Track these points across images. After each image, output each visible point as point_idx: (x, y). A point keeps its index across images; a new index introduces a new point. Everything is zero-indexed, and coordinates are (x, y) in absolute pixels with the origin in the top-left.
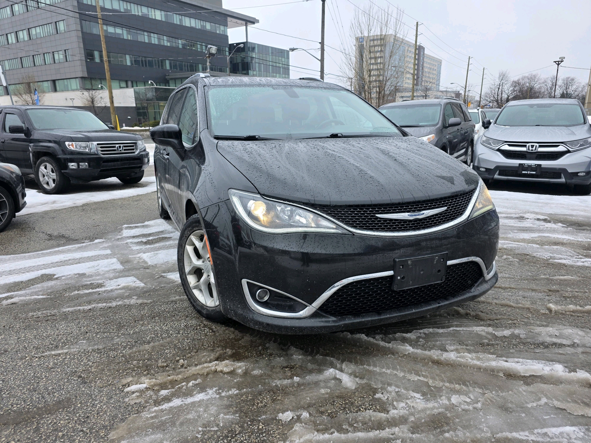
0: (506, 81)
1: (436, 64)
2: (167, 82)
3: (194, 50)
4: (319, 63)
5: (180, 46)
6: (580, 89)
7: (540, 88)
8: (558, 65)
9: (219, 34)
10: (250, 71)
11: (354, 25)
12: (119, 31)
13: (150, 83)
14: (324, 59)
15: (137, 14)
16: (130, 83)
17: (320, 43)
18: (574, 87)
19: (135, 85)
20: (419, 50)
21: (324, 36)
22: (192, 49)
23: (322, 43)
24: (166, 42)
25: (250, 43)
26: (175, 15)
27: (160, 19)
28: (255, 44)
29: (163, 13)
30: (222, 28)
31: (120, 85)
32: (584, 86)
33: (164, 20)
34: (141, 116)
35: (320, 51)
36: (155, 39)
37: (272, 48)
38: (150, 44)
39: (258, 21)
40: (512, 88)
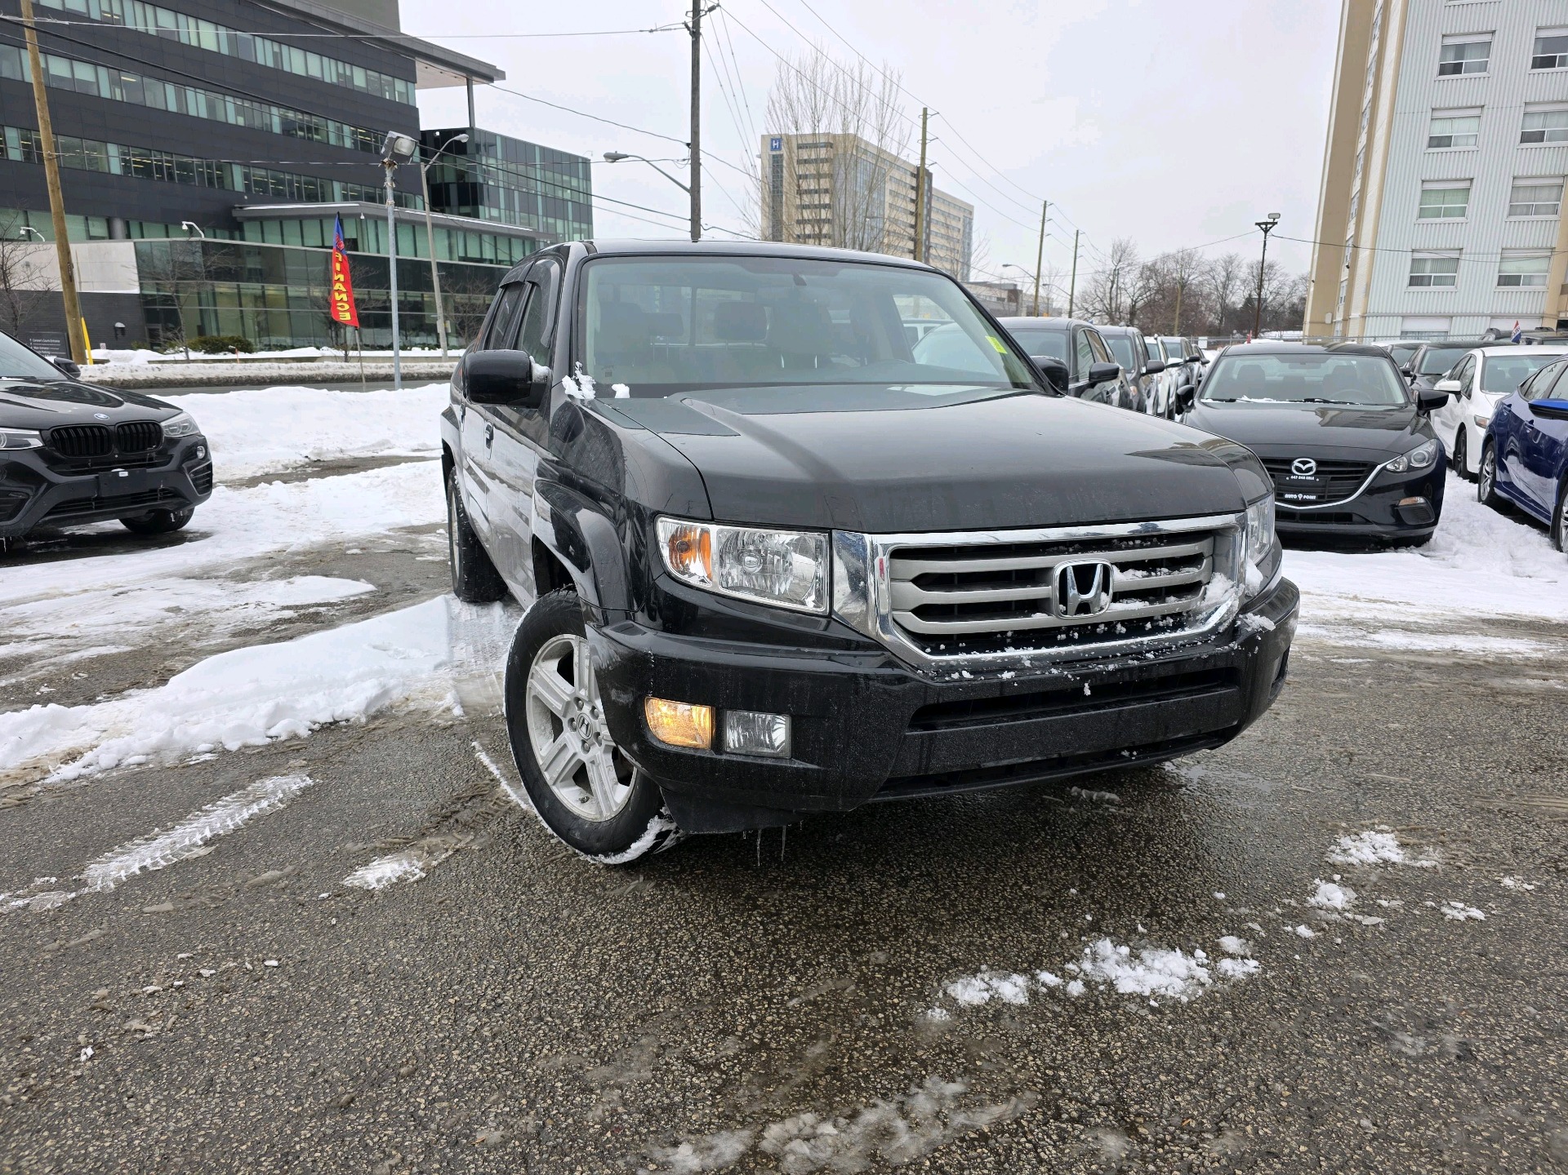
0: (1129, 265)
1: (961, 215)
2: (235, 226)
3: (318, 141)
4: (688, 197)
5: (277, 129)
6: (1287, 290)
7: (1201, 283)
8: (1266, 231)
9: (392, 102)
10: (481, 207)
11: (777, 105)
12: (84, 72)
13: (185, 227)
14: (699, 187)
15: (141, 28)
16: (119, 226)
17: (688, 145)
18: (1275, 284)
19: (135, 230)
20: (921, 176)
21: (698, 126)
22: (311, 139)
23: (694, 145)
24: (231, 112)
25: (480, 131)
26: (259, 41)
27: (214, 48)
28: (495, 135)
29: (223, 31)
30: (400, 85)
31: (88, 231)
32: (1295, 284)
33: (225, 51)
34: (158, 322)
35: (689, 167)
36: (197, 104)
37: (543, 149)
38: (182, 118)
39: (501, 75)
40: (1140, 284)
